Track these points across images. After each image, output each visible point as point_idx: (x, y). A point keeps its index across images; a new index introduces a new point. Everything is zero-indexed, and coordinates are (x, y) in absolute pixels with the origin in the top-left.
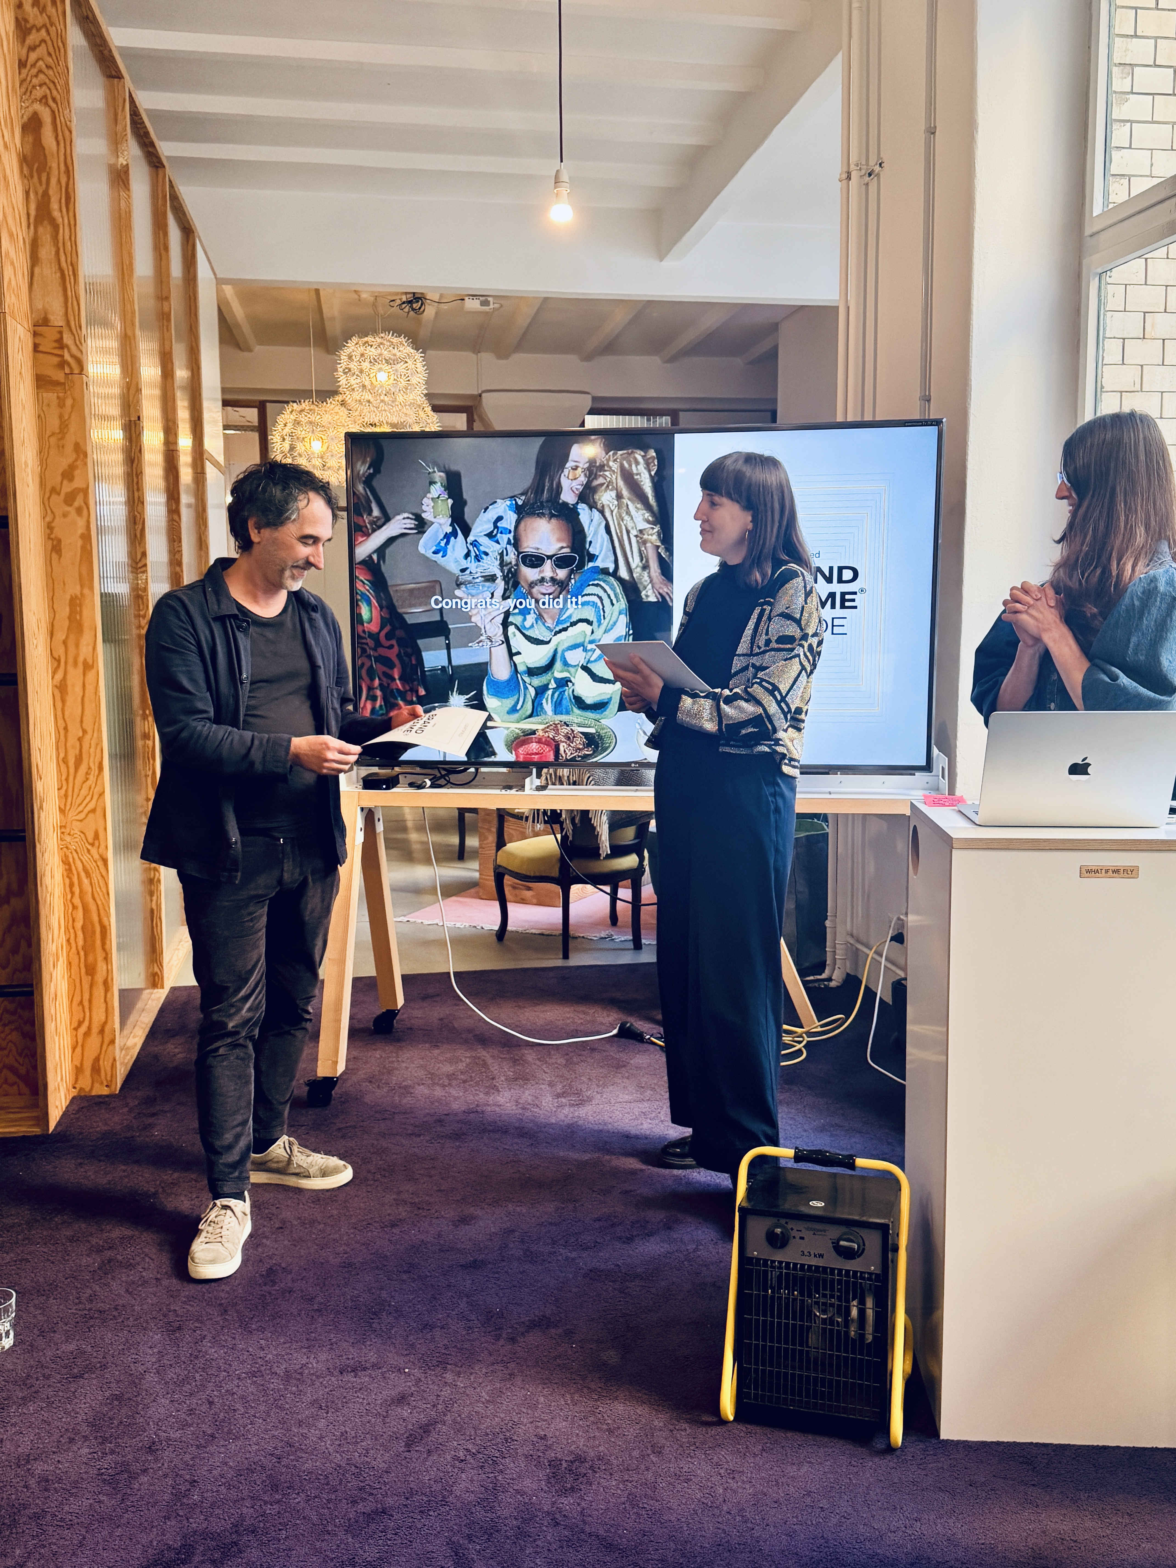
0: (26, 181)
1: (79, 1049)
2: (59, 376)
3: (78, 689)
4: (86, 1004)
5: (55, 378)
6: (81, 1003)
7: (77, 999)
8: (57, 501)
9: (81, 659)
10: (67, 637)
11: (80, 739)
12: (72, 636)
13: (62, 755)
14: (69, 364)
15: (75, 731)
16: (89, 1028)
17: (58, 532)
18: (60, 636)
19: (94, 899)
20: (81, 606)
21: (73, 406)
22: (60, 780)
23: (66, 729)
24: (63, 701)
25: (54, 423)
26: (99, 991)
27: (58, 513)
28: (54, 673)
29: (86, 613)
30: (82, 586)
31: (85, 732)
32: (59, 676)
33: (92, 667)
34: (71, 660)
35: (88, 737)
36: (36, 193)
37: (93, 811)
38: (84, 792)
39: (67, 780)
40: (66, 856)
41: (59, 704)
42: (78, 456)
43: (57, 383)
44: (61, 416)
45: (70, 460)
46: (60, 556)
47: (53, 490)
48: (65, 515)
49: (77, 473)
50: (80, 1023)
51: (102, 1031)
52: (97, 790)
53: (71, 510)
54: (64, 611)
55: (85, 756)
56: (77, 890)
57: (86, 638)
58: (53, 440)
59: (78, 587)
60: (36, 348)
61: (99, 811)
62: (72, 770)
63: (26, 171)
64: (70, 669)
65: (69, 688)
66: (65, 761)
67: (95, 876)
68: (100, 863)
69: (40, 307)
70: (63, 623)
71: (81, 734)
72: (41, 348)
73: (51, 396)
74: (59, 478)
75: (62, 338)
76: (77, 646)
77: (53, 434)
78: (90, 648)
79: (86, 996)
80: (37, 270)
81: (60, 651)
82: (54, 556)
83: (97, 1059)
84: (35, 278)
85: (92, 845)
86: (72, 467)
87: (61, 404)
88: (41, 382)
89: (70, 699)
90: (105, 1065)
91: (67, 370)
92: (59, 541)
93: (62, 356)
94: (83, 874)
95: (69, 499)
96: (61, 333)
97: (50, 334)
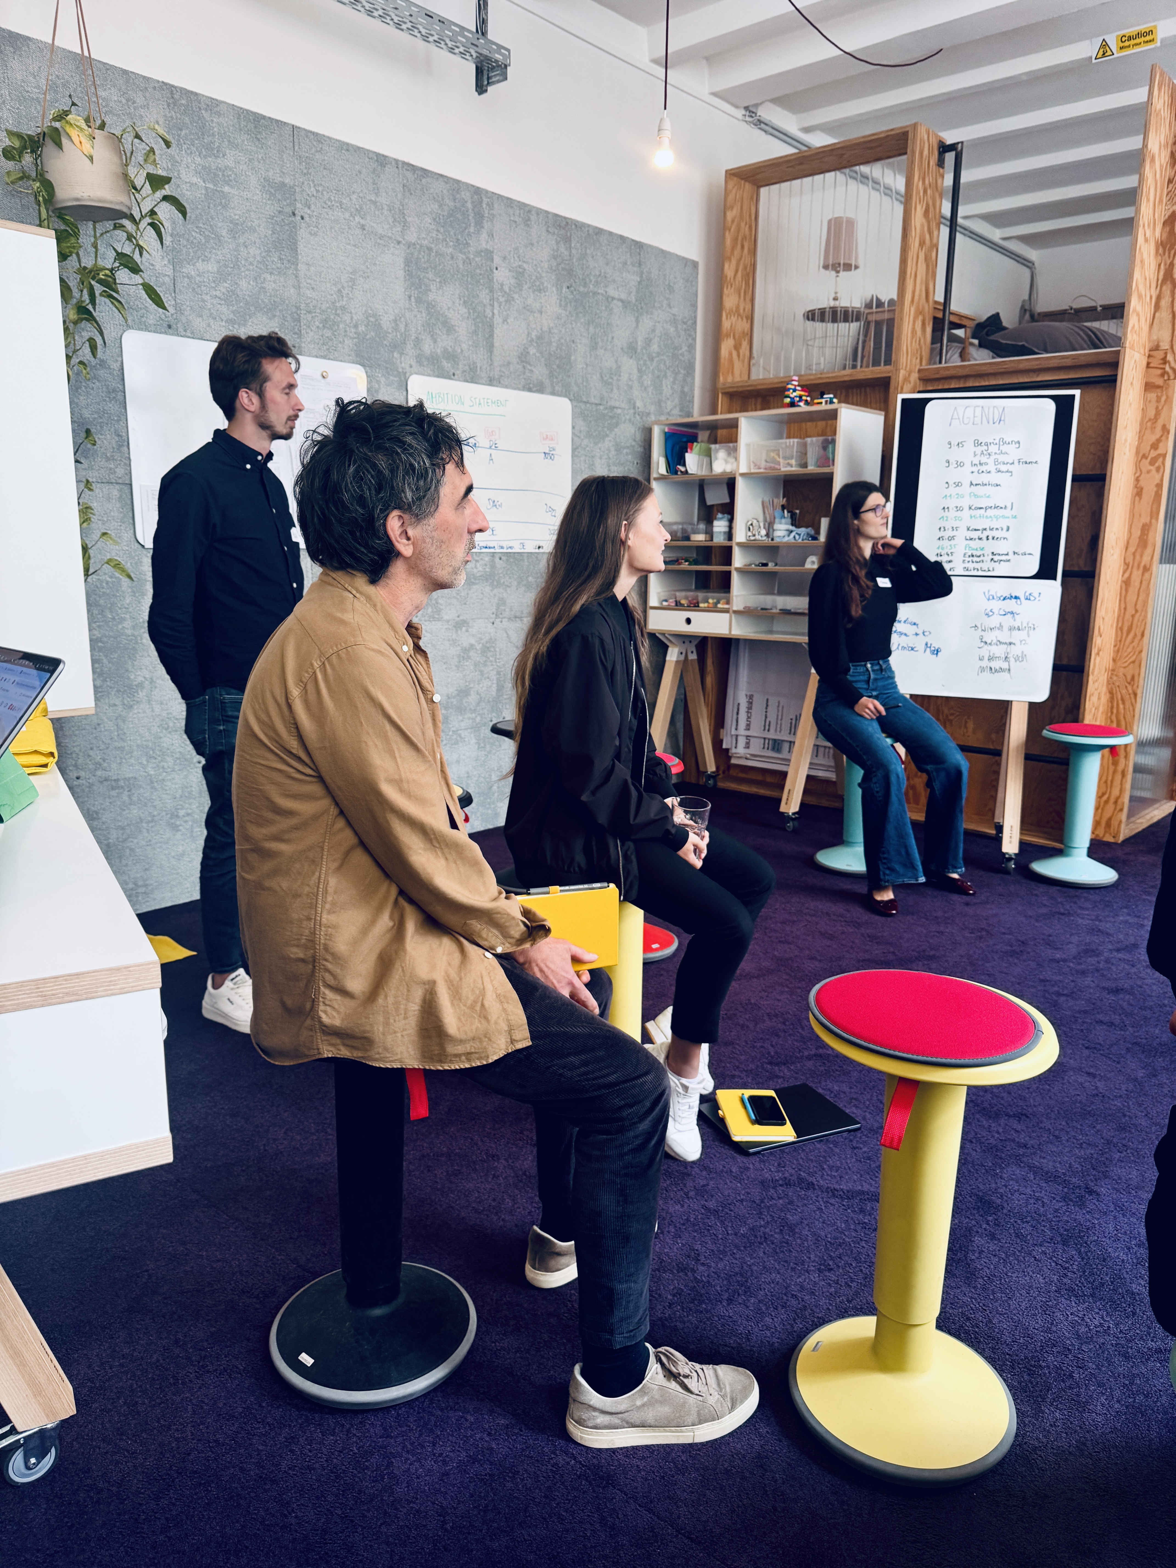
0: (1160, 258)
1: (1100, 811)
2: (1160, 382)
3: (1137, 584)
4: (1109, 782)
5: (1157, 383)
6: (1106, 782)
7: (1104, 779)
8: (1145, 462)
9: (1142, 564)
10: (1136, 550)
11: (1133, 616)
12: (1139, 550)
13: (1120, 625)
14: (1168, 373)
15: (1130, 610)
16: (1109, 798)
17: (1142, 483)
18: (1132, 549)
19: (1124, 718)
20: (1148, 531)
21: (1166, 401)
22: (1116, 641)
23: (1125, 609)
24: (1127, 591)
25: (1151, 413)
26: (1118, 777)
27: (1144, 470)
28: (1124, 572)
29: (1151, 534)
30: (1151, 518)
31: (1136, 611)
32: (1126, 575)
33: (1149, 569)
34: (1136, 565)
35: (1138, 614)
36: (1165, 264)
37: (1134, 662)
38: (1129, 650)
39: (1120, 641)
40: (1112, 689)
41: (1124, 592)
42: (1163, 433)
43: (1159, 387)
44: (1157, 408)
45: (1158, 436)
46: (1140, 499)
47: (1144, 456)
48: (1149, 472)
49: (1161, 445)
50: (1103, 794)
51: (1116, 802)
52: (1138, 649)
53: (1153, 468)
54: (1137, 533)
55: (1134, 626)
56: (1115, 711)
57: (1149, 551)
58: (1149, 424)
59: (1149, 518)
60: (1148, 365)
61: (1137, 663)
62: (1125, 635)
63: (1161, 250)
64: (1135, 570)
65: (1132, 583)
66: (1121, 629)
67: (1128, 703)
68: (1132, 696)
69: (1155, 338)
70: (1135, 541)
71: (1134, 612)
72: (1151, 365)
73: (1152, 396)
74: (1149, 448)
75: (1166, 357)
76: (1141, 556)
77: (1150, 420)
78: (1150, 558)
79: (1110, 778)
80: (1157, 315)
81: (1130, 559)
82: (1137, 498)
83: (1110, 819)
84: (1155, 320)
85: (1129, 683)
86: (1159, 441)
87: (1158, 400)
88: (1149, 387)
89: (1131, 590)
90: (1114, 823)
91: (1166, 377)
92: (1142, 489)
93: (1164, 369)
94: (1120, 702)
95: (1153, 462)
96: (1166, 354)
97: (1159, 355)
